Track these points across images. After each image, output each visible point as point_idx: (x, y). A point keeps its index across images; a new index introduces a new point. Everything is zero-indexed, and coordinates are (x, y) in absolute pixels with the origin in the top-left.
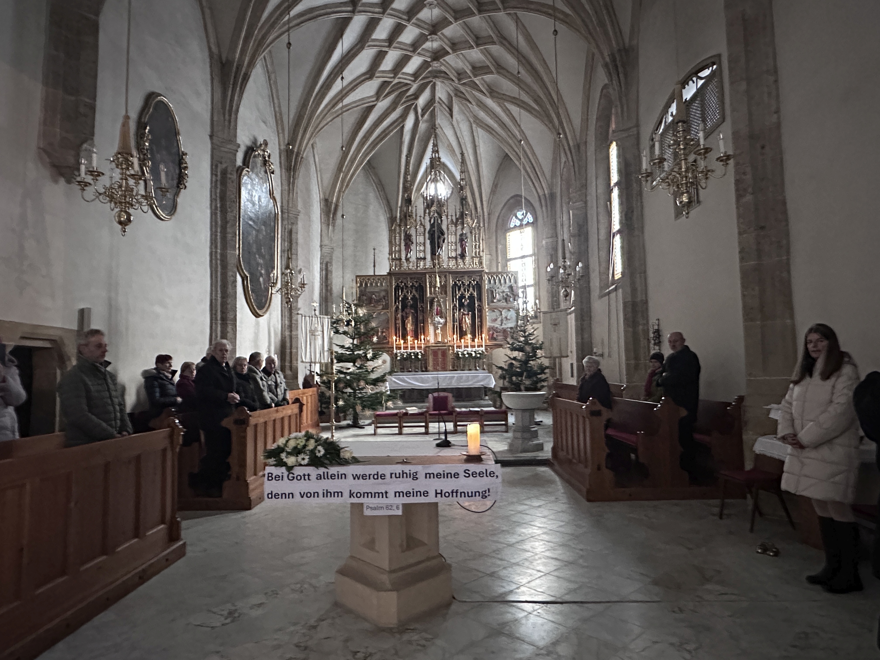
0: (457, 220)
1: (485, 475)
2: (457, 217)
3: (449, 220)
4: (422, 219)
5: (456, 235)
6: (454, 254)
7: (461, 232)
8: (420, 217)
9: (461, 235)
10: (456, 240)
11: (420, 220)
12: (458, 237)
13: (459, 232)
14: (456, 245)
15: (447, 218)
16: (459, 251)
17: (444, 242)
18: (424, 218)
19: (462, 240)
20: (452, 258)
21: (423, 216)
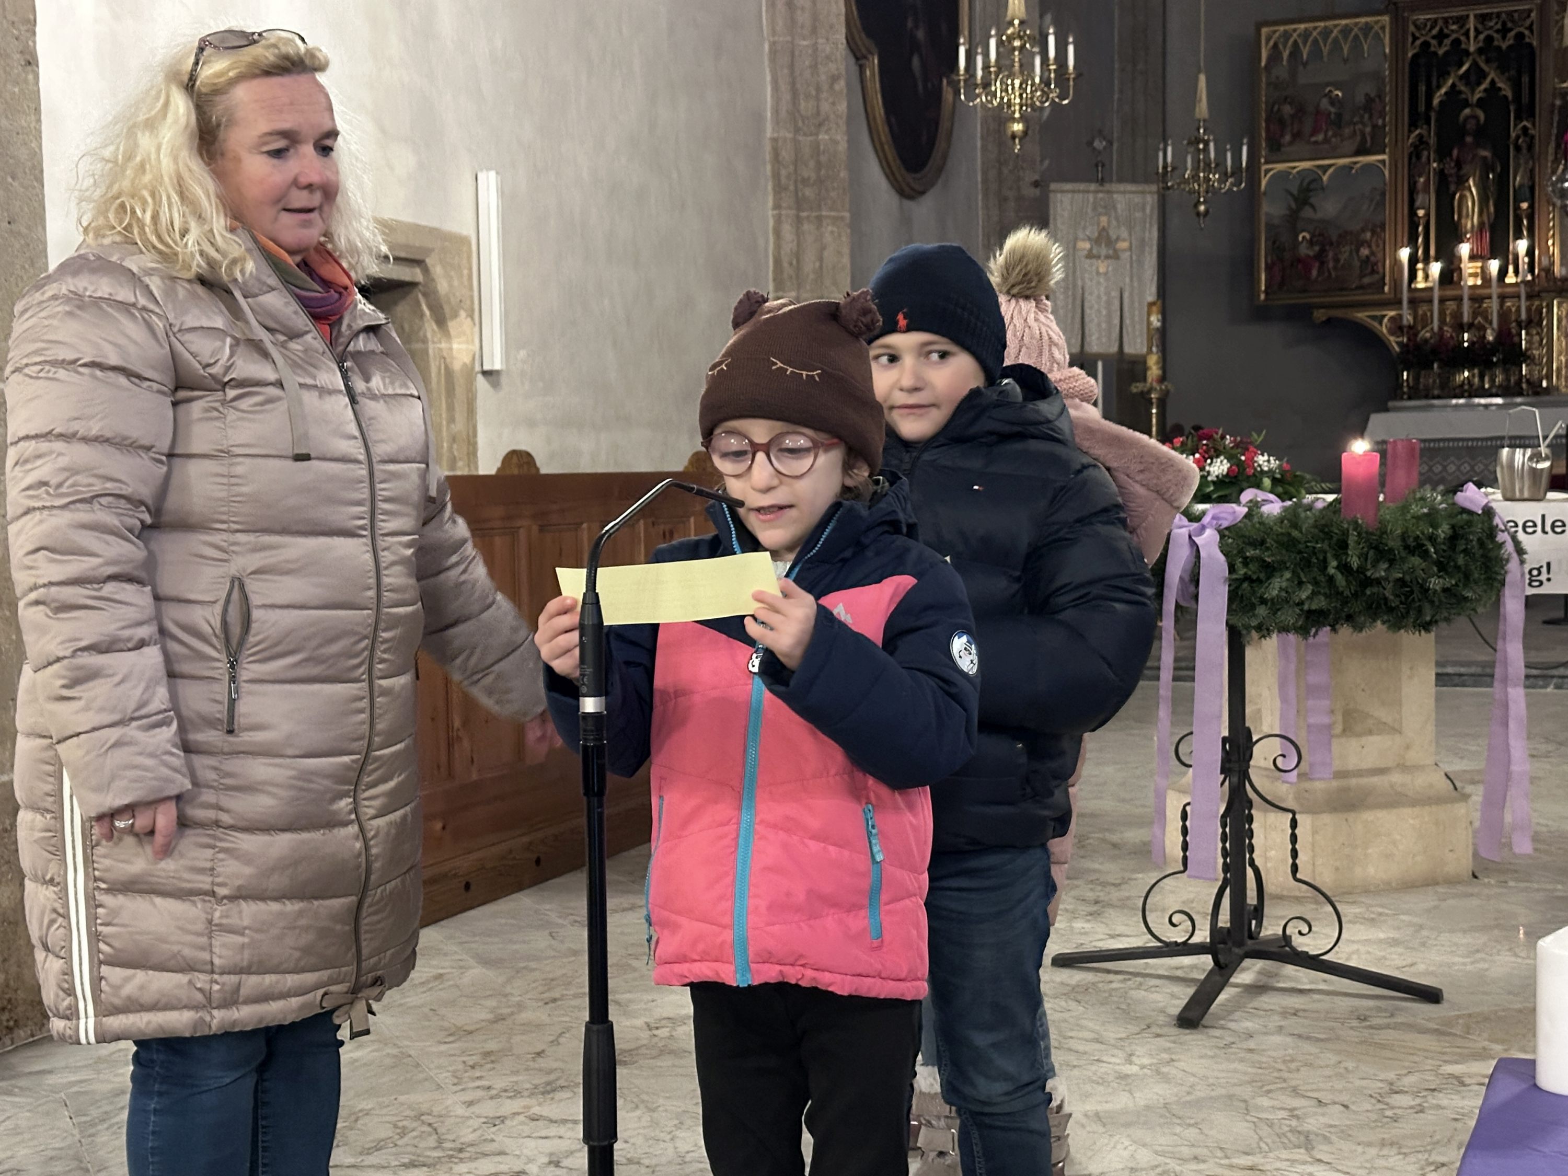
1: (1539, 528)
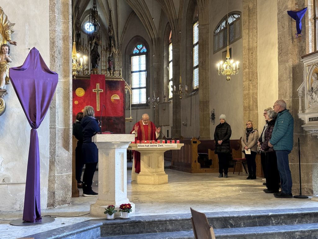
0: (106, 48)
2: (107, 47)
3: (102, 48)
4: (87, 46)
5: (106, 57)
6: (104, 68)
7: (109, 56)
8: (86, 45)
9: (109, 57)
10: (106, 60)
11: (86, 47)
12: (107, 59)
13: (108, 56)
14: (106, 63)
15: (101, 47)
16: (108, 67)
17: (99, 60)
18: (88, 46)
19: (109, 61)
20: (104, 70)
21: (87, 44)
